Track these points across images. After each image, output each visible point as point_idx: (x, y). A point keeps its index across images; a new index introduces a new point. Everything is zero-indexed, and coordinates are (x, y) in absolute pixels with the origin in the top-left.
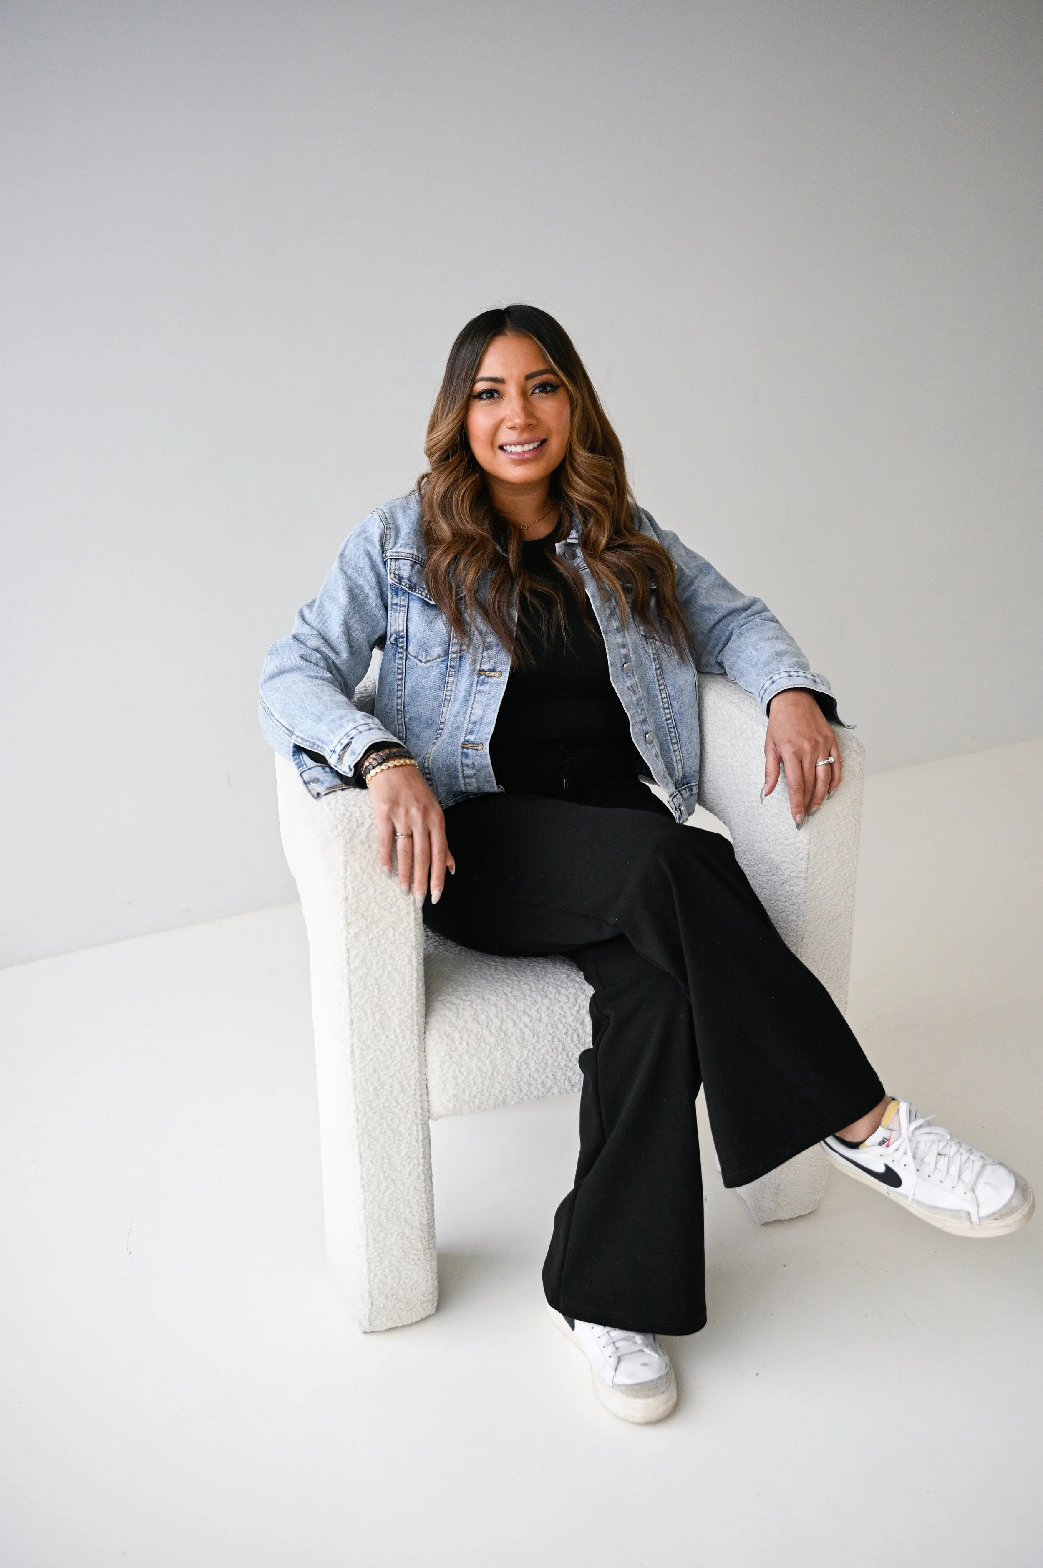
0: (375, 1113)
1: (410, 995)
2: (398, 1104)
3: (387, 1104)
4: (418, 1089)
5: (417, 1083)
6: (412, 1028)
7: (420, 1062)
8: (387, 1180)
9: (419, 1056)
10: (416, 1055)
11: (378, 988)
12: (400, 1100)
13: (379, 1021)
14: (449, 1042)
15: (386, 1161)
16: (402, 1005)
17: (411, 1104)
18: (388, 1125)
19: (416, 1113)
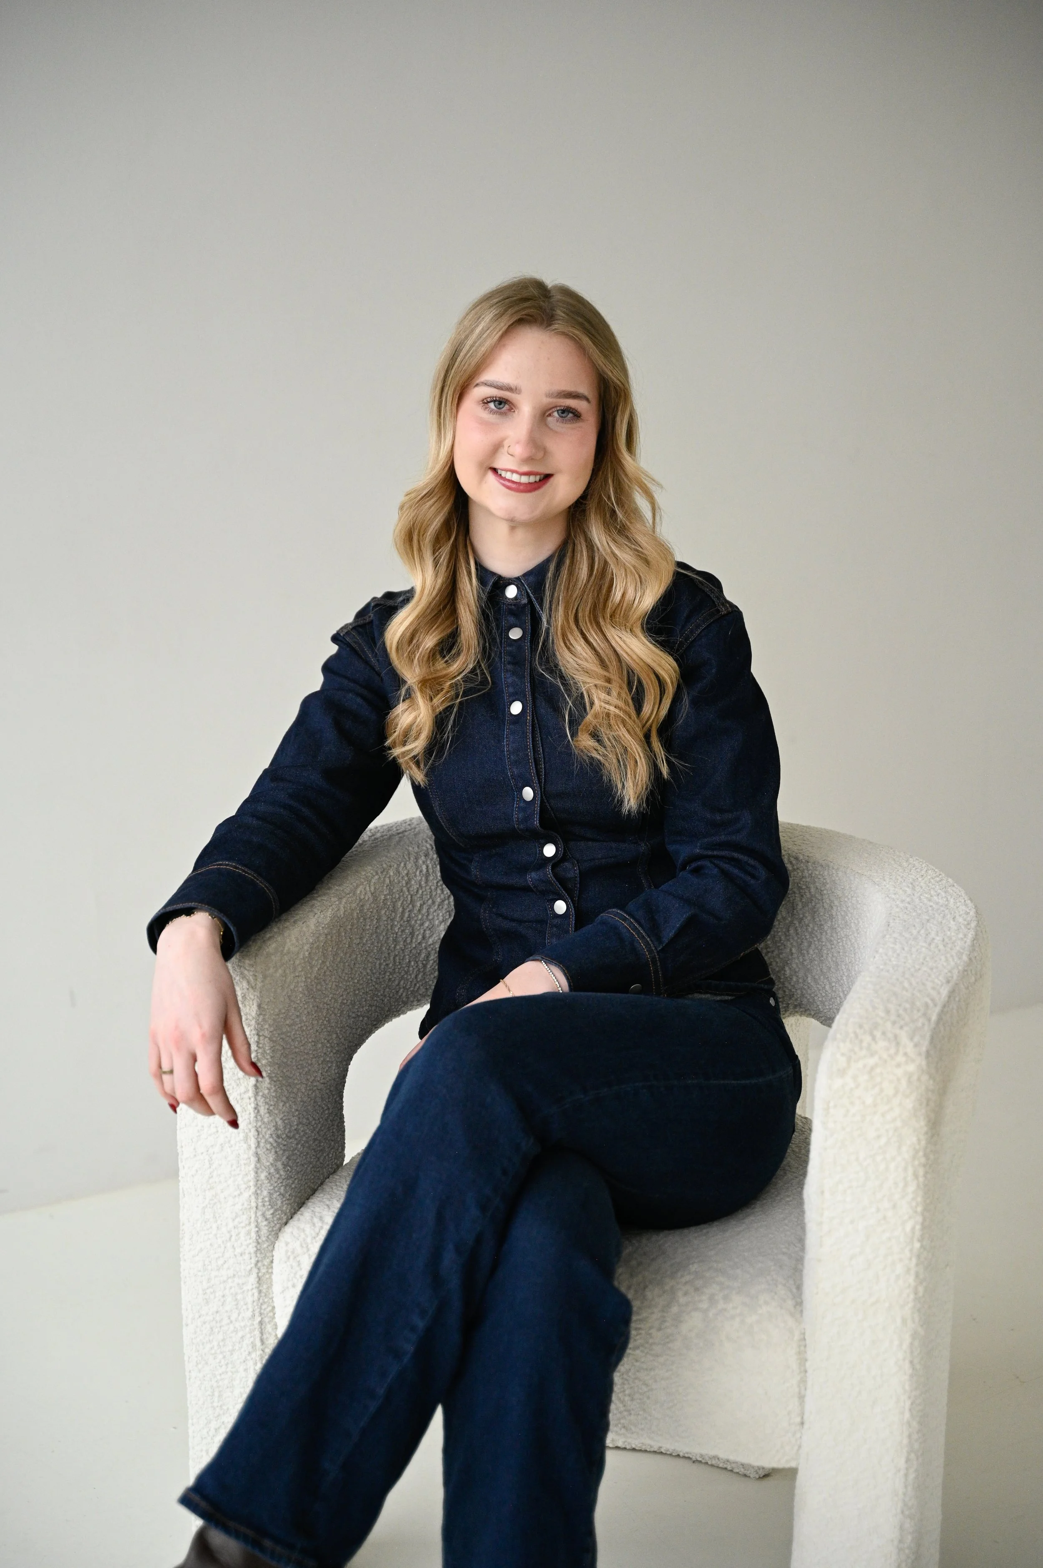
0: (205, 1323)
1: (245, 1184)
2: (231, 1322)
3: (218, 1319)
4: (257, 1314)
5: (255, 1304)
6: (248, 1228)
7: (259, 1278)
8: (217, 1421)
9: (259, 1269)
10: (253, 1265)
11: (209, 1161)
12: (233, 1318)
13: (209, 1203)
14: (295, 1264)
15: (216, 1394)
16: (236, 1193)
17: (248, 1329)
18: (219, 1345)
19: (254, 1346)
